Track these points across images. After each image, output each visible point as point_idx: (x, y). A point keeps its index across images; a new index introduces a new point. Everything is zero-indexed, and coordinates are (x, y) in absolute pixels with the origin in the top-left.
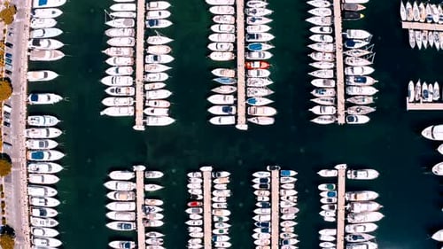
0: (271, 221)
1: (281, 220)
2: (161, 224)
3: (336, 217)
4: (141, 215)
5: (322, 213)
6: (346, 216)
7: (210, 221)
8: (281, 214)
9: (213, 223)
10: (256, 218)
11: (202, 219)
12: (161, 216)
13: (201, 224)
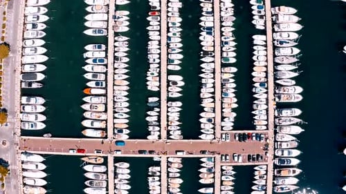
0: (214, 27)
1: (222, 26)
2: (127, 29)
3: (265, 26)
4: (111, 22)
5: (254, 22)
6: (273, 26)
7: (166, 26)
8: (221, 22)
9: (168, 28)
10: (202, 24)
11: (160, 25)
12: (128, 23)
13: (159, 29)
